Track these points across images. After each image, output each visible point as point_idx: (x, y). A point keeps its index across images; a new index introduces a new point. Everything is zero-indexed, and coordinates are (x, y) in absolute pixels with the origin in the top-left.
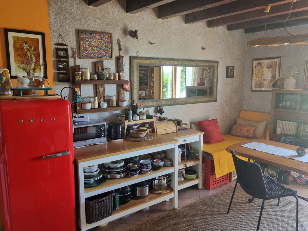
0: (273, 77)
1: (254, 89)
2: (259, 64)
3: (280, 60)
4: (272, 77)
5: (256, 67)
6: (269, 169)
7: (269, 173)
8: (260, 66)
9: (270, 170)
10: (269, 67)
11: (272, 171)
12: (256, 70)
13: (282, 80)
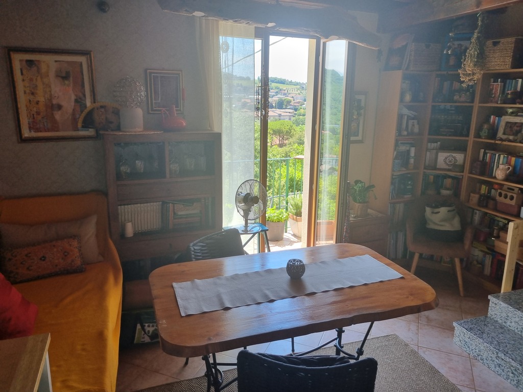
0: (80, 101)
1: (26, 134)
2: (30, 63)
3: (90, 57)
4: (76, 101)
5: (24, 72)
6: (147, 325)
7: (149, 331)
8: (34, 69)
9: (149, 326)
10: (64, 75)
11: (153, 326)
12: (23, 80)
13: (103, 110)
